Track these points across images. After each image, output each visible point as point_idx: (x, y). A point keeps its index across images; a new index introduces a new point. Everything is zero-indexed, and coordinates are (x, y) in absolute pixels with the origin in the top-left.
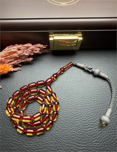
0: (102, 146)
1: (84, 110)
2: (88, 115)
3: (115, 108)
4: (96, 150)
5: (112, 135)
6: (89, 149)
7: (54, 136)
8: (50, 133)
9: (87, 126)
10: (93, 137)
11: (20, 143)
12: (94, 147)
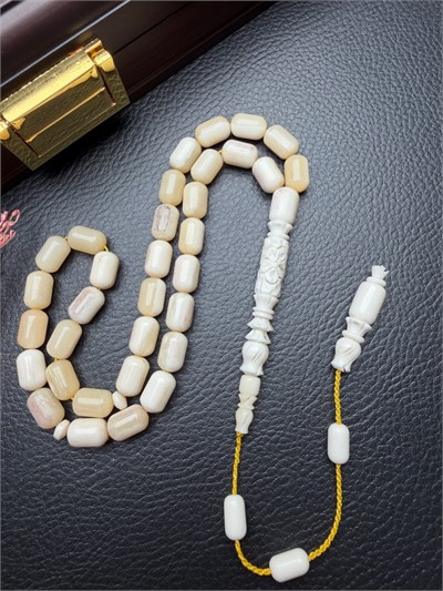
0: (419, 371)
1: (306, 304)
2: (326, 314)
3: (390, 231)
5: (428, 317)
6: (390, 404)
7: (269, 448)
8: (249, 449)
10: (381, 364)
11: (179, 546)
12: (400, 387)
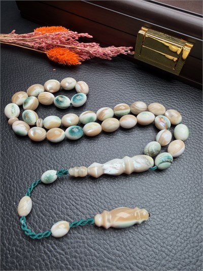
4: (49, 258)
9: (66, 208)
